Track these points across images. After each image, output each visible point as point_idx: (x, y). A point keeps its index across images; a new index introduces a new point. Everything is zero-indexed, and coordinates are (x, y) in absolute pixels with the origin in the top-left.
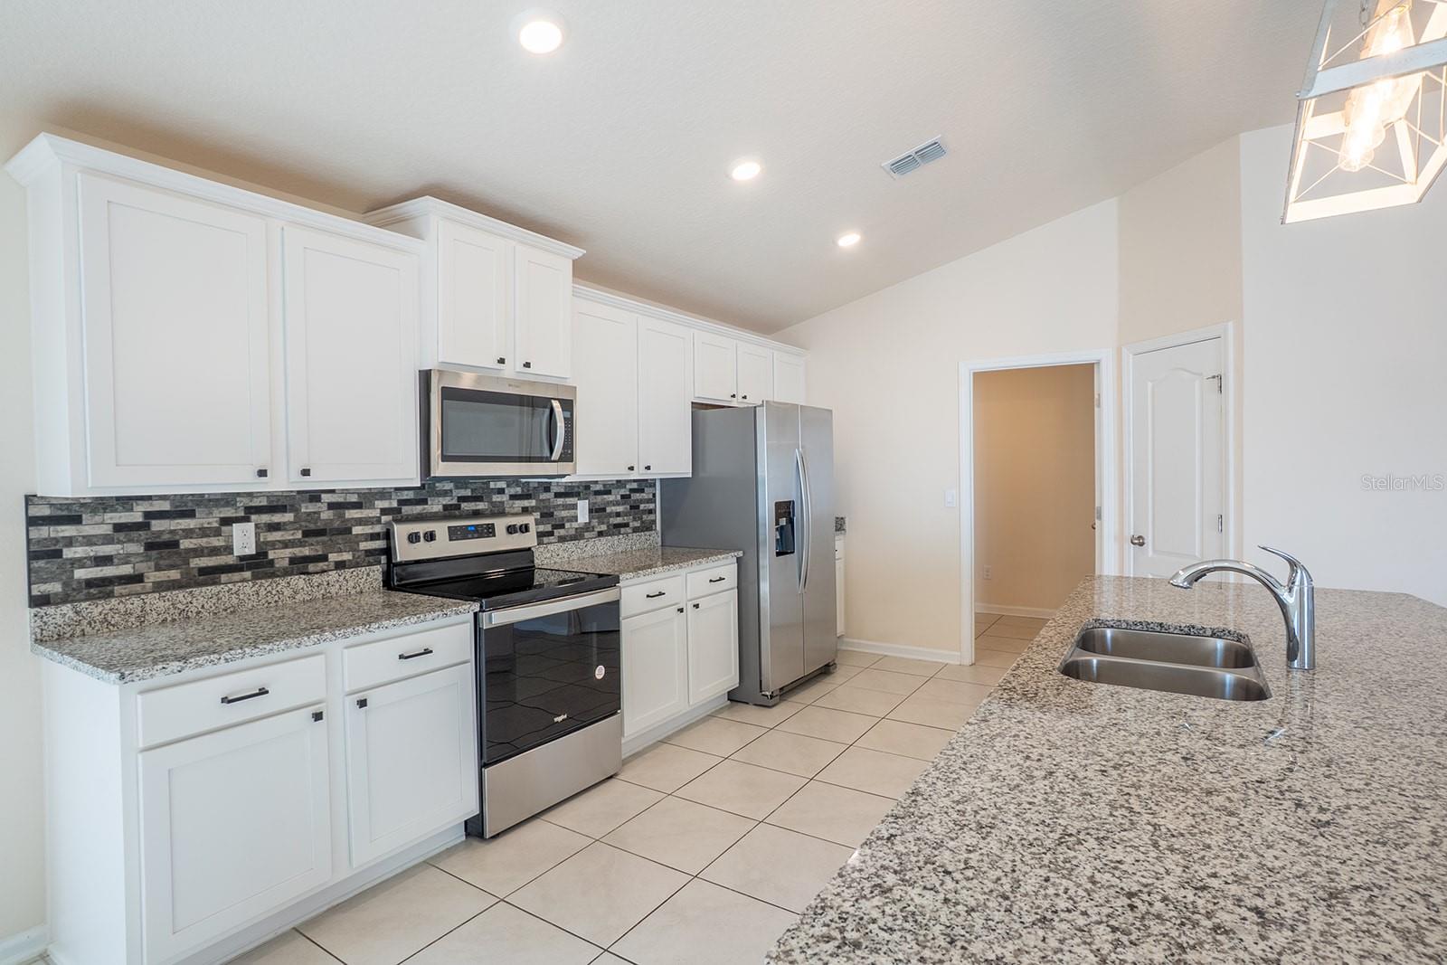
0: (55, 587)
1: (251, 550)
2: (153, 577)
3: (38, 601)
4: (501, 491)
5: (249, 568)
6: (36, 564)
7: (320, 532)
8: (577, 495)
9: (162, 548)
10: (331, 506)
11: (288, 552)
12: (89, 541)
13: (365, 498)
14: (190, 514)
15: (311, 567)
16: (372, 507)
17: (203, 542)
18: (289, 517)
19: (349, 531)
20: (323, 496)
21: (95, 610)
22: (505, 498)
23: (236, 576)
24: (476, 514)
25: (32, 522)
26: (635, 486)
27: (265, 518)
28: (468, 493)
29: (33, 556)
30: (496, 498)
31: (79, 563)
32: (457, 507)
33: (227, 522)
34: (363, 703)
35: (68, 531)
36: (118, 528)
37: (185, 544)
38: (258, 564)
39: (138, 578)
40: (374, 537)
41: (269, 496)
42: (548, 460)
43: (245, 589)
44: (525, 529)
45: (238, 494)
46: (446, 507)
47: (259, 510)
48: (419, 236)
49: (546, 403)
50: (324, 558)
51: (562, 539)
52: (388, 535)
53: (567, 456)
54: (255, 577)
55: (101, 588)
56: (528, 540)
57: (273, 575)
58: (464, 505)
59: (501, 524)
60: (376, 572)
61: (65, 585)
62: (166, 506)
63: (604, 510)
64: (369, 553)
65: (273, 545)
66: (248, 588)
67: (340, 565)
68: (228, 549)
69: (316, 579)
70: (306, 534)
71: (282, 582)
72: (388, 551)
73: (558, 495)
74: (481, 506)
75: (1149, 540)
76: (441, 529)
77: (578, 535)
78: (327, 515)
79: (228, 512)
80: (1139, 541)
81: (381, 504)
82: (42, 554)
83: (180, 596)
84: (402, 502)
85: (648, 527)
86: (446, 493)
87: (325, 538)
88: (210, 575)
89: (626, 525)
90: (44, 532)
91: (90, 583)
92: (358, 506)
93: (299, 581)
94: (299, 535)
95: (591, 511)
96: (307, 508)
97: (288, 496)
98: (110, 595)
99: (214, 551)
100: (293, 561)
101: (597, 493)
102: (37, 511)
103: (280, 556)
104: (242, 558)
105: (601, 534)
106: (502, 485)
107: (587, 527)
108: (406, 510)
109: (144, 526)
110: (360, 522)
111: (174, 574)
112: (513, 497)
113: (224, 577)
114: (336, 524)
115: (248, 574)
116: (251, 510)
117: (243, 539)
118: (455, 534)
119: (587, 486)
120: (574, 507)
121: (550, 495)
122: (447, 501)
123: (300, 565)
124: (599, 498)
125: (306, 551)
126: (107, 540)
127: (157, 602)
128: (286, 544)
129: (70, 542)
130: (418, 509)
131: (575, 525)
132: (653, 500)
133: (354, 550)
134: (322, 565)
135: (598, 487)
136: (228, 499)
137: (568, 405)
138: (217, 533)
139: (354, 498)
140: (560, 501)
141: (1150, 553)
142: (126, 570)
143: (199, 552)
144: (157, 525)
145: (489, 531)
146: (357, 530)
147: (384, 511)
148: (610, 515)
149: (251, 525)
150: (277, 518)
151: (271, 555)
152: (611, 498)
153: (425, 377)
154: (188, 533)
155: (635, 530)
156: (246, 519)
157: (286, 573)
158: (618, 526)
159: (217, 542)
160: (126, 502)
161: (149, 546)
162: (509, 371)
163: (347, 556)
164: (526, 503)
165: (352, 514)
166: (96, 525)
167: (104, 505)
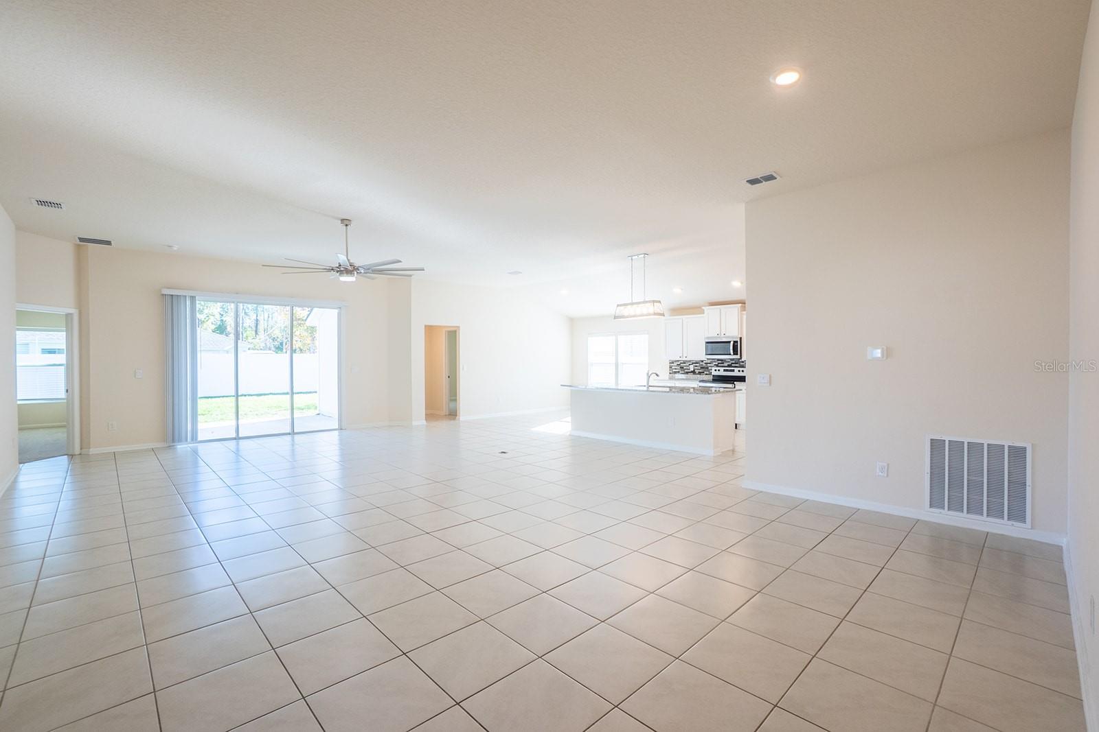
1: (693, 370)
2: (681, 372)
9: (682, 368)
14: (686, 363)
18: (698, 365)
20: (704, 361)
27: (695, 365)
30: (741, 364)
31: (673, 369)
36: (677, 364)
37: (684, 368)
38: (693, 372)
41: (696, 361)
43: (691, 375)
50: (703, 372)
54: (693, 374)
55: (675, 372)
57: (695, 374)
59: (736, 369)
60: (711, 376)
61: (672, 372)
65: (696, 369)
67: (706, 374)
68: (690, 369)
69: (701, 376)
70: (701, 368)
76: (722, 369)
78: (704, 365)
79: (690, 364)
82: (671, 367)
87: (704, 369)
88: (687, 373)
92: (710, 363)
93: (699, 376)
96: (701, 363)
97: (698, 361)
98: (676, 374)
99: (688, 369)
103: (697, 371)
104: (691, 371)
109: (680, 364)
110: (710, 366)
111: (683, 372)
114: (706, 367)
116: (693, 363)
117: (692, 368)
118: (724, 370)
123: (700, 373)
125: (701, 371)
126: (676, 366)
129: (673, 366)
133: (709, 372)
134: (703, 374)
136: (690, 361)
142: (678, 371)
143: (686, 369)
145: (733, 371)
154: (685, 366)
156: (692, 365)
157: (697, 374)
160: (678, 361)
161: (680, 368)
166: (675, 364)
167: (676, 361)
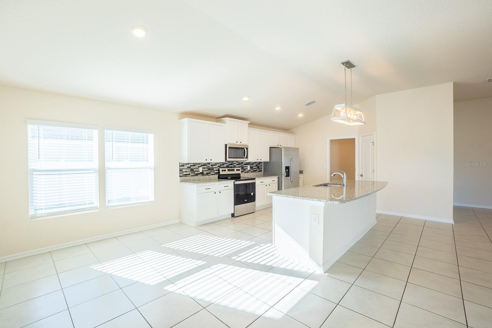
0: (182, 175)
1: (202, 172)
2: (191, 174)
3: (180, 176)
4: (235, 163)
5: (201, 174)
6: (180, 172)
7: (210, 169)
8: (248, 164)
9: (192, 170)
10: (211, 165)
11: (206, 172)
12: (185, 169)
13: (216, 164)
14: (195, 166)
15: (209, 174)
16: (216, 165)
17: (196, 170)
18: (206, 167)
19: (213, 169)
20: (210, 164)
21: (186, 178)
22: (236, 165)
23: (200, 175)
24: (231, 167)
25: (180, 166)
26: (258, 163)
27: (203, 167)
28: (230, 164)
29: (180, 171)
30: (234, 165)
31: (184, 172)
32: (228, 166)
33: (199, 167)
34: (220, 192)
35: (183, 167)
36: (188, 167)
37: (194, 170)
38: (202, 173)
39: (189, 174)
40: (217, 170)
41: (204, 163)
42: (244, 158)
43: (200, 177)
44: (239, 170)
45: (200, 163)
46: (227, 166)
47: (203, 165)
48: (225, 123)
49: (243, 148)
50: (210, 173)
51: (245, 172)
52: (219, 170)
53: (247, 157)
54: (202, 175)
55: (186, 175)
56: (239, 172)
57: (204, 175)
58: (229, 166)
59: (235, 169)
60: (217, 176)
61: (183, 175)
62: (192, 164)
63: (252, 167)
64: (216, 173)
65: (204, 171)
66: (201, 177)
67: (212, 174)
68: (199, 171)
69: (209, 176)
70: (208, 169)
71: (205, 176)
72: (219, 173)
73: (244, 164)
74: (232, 166)
75: (363, 176)
76: (227, 169)
77: (248, 172)
78: (211, 166)
79: (199, 166)
80: (362, 176)
81: (218, 165)
82: (181, 170)
83: (194, 177)
84: (220, 165)
85: (261, 171)
86: (227, 164)
87: (210, 170)
88: (197, 175)
89: (257, 170)
90: (181, 167)
91: (185, 175)
92: (214, 165)
93: (207, 176)
94: (207, 169)
95: (250, 168)
96: (208, 165)
97: (206, 163)
98: (187, 176)
99: (197, 171)
100: (206, 173)
101: (251, 164)
102: (181, 165)
103: (205, 172)
104: (200, 172)
105: (252, 172)
106: (235, 162)
107: (249, 171)
108: (221, 166)
109: (190, 167)
110: (215, 168)
111: (193, 174)
112: (237, 165)
113: (198, 175)
114: (212, 168)
115: (201, 175)
116: (202, 165)
117: (201, 170)
118: (229, 170)
119: (249, 163)
120: (247, 167)
121: (243, 164)
122: (227, 165)
123: (207, 174)
124: (252, 165)
125: (208, 172)
126: (187, 169)
127: (192, 178)
128: (206, 171)
129: (183, 169)
130: (223, 166)
131: (247, 170)
132: (262, 166)
133: (214, 172)
134: (210, 174)
135: (252, 163)
136: (199, 164)
137: (247, 149)
138: (198, 169)
139: (214, 164)
140: (245, 165)
141: (364, 178)
142: (188, 173)
143: (196, 171)
144: (192, 167)
145: (233, 170)
146: (214, 169)
147: (218, 166)
148: (254, 168)
149: (202, 168)
150: (205, 167)
151: (204, 172)
152: (254, 165)
153: (226, 145)
154: (195, 168)
155: (258, 171)
156: (201, 167)
157: (206, 175)
158: (255, 171)
159: (198, 170)
160: (188, 164)
161: (191, 170)
162: (238, 143)
163: (213, 173)
164: (239, 166)
165: (214, 166)
166: (186, 167)
167: (186, 164)
